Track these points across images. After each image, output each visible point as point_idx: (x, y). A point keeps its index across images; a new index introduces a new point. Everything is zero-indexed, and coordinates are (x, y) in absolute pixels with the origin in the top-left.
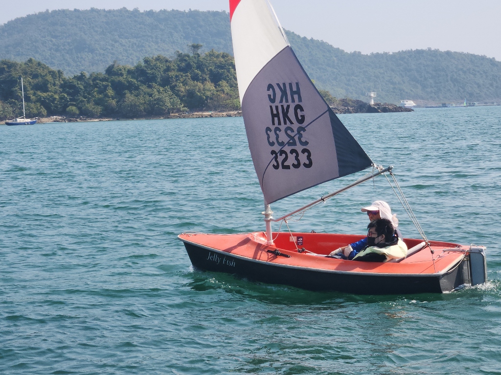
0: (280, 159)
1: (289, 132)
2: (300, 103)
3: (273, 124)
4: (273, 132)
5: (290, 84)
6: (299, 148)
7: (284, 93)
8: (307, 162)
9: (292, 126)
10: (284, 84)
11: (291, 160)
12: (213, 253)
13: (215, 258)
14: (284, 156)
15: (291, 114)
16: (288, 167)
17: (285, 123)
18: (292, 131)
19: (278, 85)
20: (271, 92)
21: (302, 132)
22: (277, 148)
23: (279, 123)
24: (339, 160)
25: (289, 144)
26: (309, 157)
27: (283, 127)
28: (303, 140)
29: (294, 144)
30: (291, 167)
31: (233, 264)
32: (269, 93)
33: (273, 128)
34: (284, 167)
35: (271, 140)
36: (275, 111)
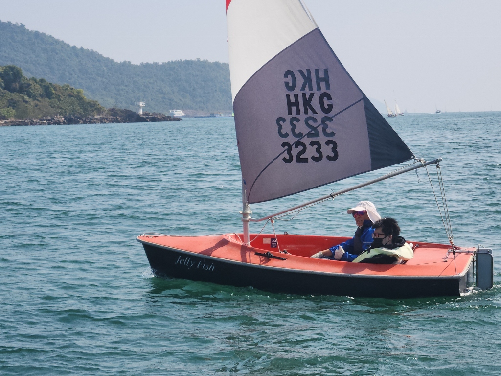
0: (295, 152)
1: (311, 122)
2: (328, 91)
3: (290, 113)
4: (288, 122)
5: (317, 71)
6: (322, 139)
7: (307, 80)
8: (332, 155)
9: (315, 116)
10: (309, 71)
11: (311, 152)
12: (184, 255)
13: (187, 261)
14: (301, 148)
15: (315, 103)
16: (306, 160)
17: (306, 112)
18: (315, 120)
19: (301, 71)
20: (289, 79)
21: (327, 122)
22: (292, 140)
23: (298, 113)
24: (372, 152)
25: (309, 135)
26: (334, 150)
27: (303, 117)
28: (329, 131)
29: (317, 134)
30: (310, 160)
31: (212, 268)
32: (287, 80)
33: (288, 118)
34: (299, 160)
35: (283, 132)
36: (293, 100)
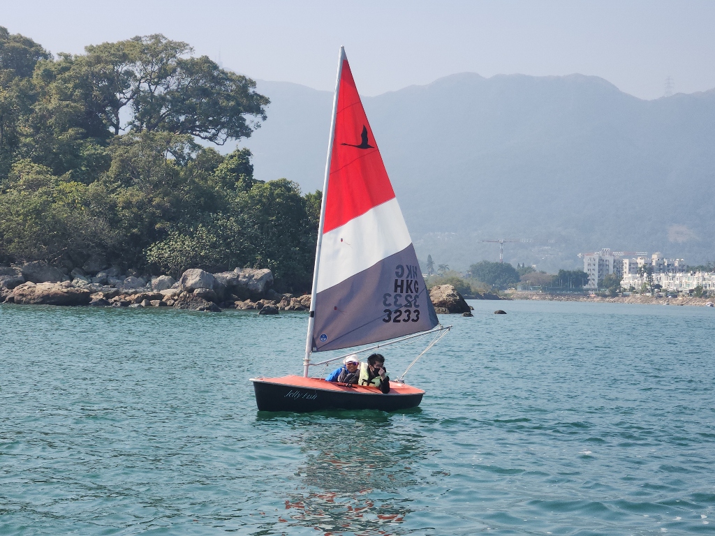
0: (393, 316)
1: (409, 298)
3: (396, 291)
4: (393, 297)
6: (413, 309)
8: (416, 319)
9: (412, 294)
10: (410, 267)
11: (404, 316)
14: (398, 313)
16: (399, 321)
17: (406, 292)
18: (411, 297)
19: (407, 266)
21: (417, 299)
22: (393, 308)
23: (402, 292)
25: (406, 306)
26: (417, 316)
29: (411, 306)
30: (402, 321)
32: (397, 270)
33: (393, 294)
34: (395, 321)
35: (387, 303)
36: (399, 283)
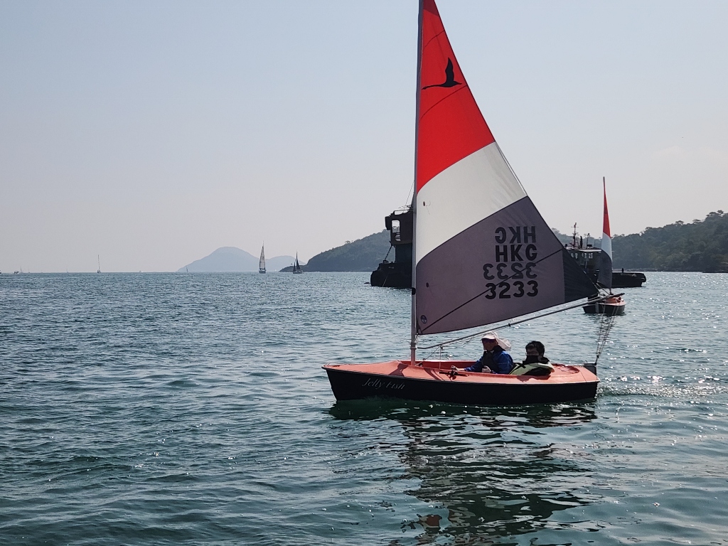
0: (498, 290)
1: (517, 267)
2: (533, 243)
3: (498, 260)
5: (525, 228)
6: (525, 280)
7: (517, 234)
8: (533, 292)
9: (521, 262)
10: (518, 228)
11: (514, 289)
13: (375, 383)
14: (505, 287)
15: (522, 252)
18: (521, 266)
20: (500, 234)
22: (496, 281)
23: (506, 260)
24: (566, 290)
25: (514, 277)
27: (509, 263)
28: (531, 274)
30: (512, 296)
31: (402, 386)
32: (497, 235)
33: (495, 264)
34: (502, 296)
35: (489, 275)
36: (501, 250)
